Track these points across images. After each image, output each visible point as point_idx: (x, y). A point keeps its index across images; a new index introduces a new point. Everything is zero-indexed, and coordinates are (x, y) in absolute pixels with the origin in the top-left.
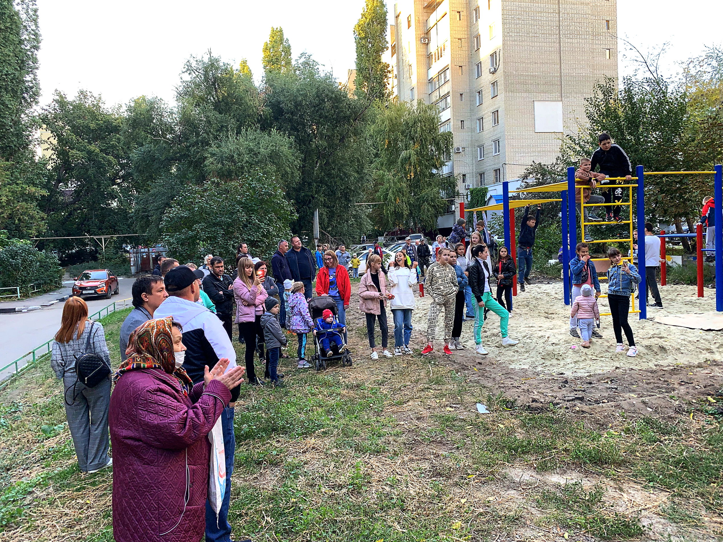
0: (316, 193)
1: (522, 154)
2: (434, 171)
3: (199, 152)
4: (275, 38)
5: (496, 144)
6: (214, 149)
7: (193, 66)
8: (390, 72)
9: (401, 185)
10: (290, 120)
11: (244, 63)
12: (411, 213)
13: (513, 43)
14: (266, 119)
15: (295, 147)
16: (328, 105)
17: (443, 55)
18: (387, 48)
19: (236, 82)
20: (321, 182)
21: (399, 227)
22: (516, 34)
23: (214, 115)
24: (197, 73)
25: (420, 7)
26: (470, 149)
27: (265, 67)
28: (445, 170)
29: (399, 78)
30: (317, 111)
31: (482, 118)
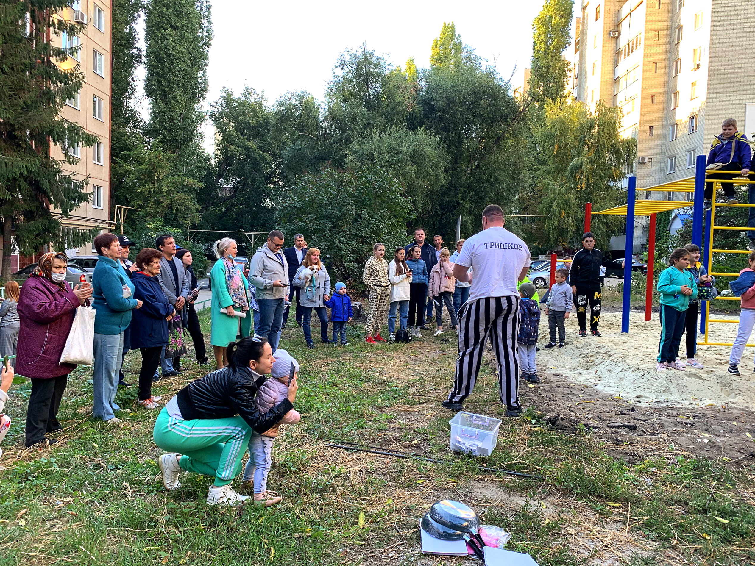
0: (462, 199)
2: (612, 183)
3: (342, 149)
4: (446, 34)
5: (691, 154)
6: (356, 146)
7: (346, 61)
8: (570, 71)
9: (568, 196)
12: (578, 230)
14: (415, 117)
15: (443, 148)
17: (634, 50)
18: (570, 44)
20: (469, 187)
21: (563, 245)
24: (350, 68)
26: (658, 160)
29: (580, 78)
30: (472, 109)
31: (677, 124)
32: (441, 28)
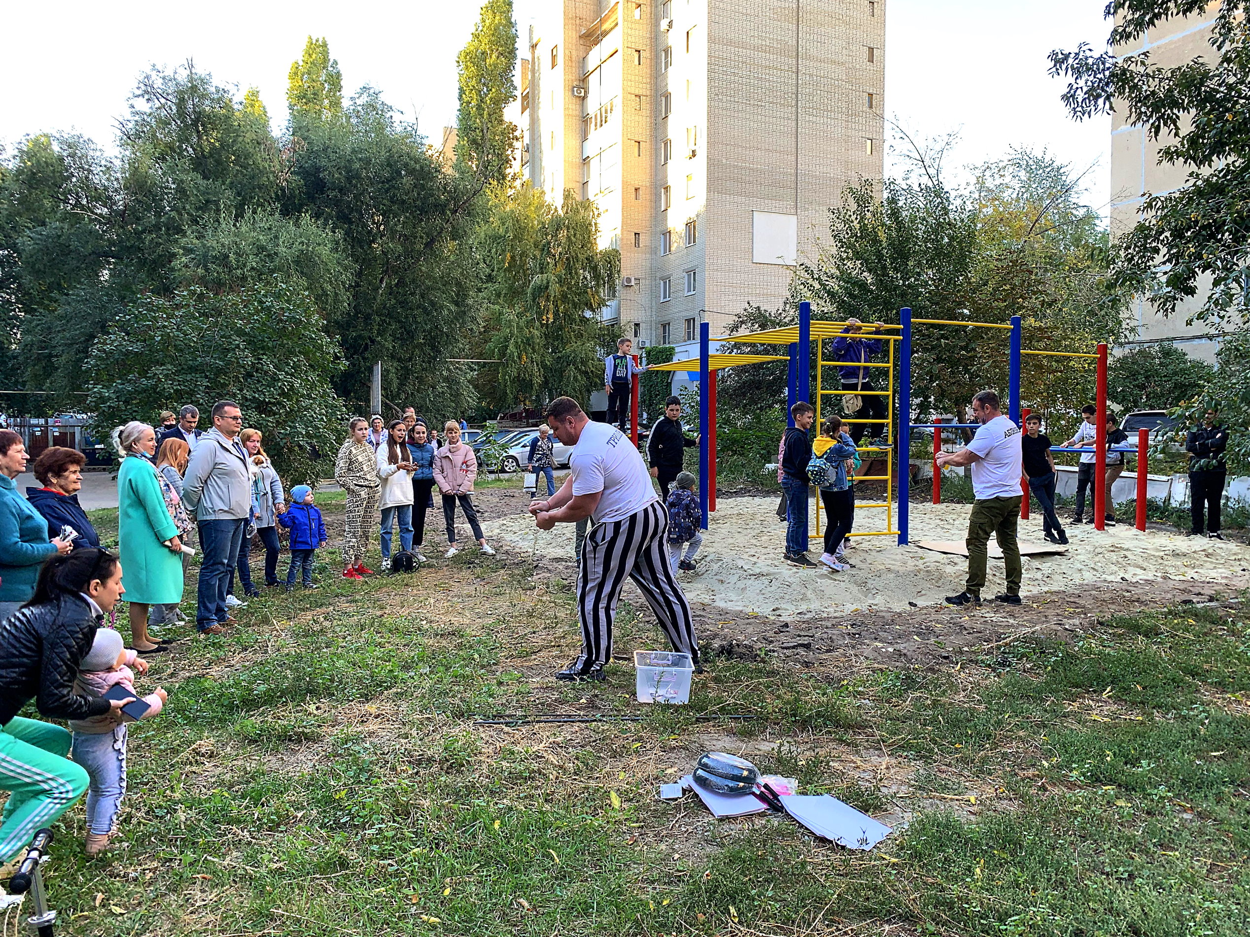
0: (379, 334)
1: (731, 297)
2: (588, 314)
3: (161, 244)
4: (314, 56)
5: (689, 276)
6: (190, 239)
7: (155, 86)
8: (517, 139)
9: (530, 332)
10: (337, 203)
11: (254, 94)
12: (546, 382)
13: (724, 112)
14: (293, 196)
15: (344, 251)
16: (407, 181)
17: (608, 119)
18: (515, 98)
19: (239, 125)
20: (389, 315)
21: (525, 404)
22: (728, 98)
23: (192, 179)
24: (163, 101)
25: (574, 35)
26: (647, 282)
27: (291, 107)
28: (606, 314)
29: (532, 151)
30: (387, 191)
31: (670, 232)
32: (303, 45)
